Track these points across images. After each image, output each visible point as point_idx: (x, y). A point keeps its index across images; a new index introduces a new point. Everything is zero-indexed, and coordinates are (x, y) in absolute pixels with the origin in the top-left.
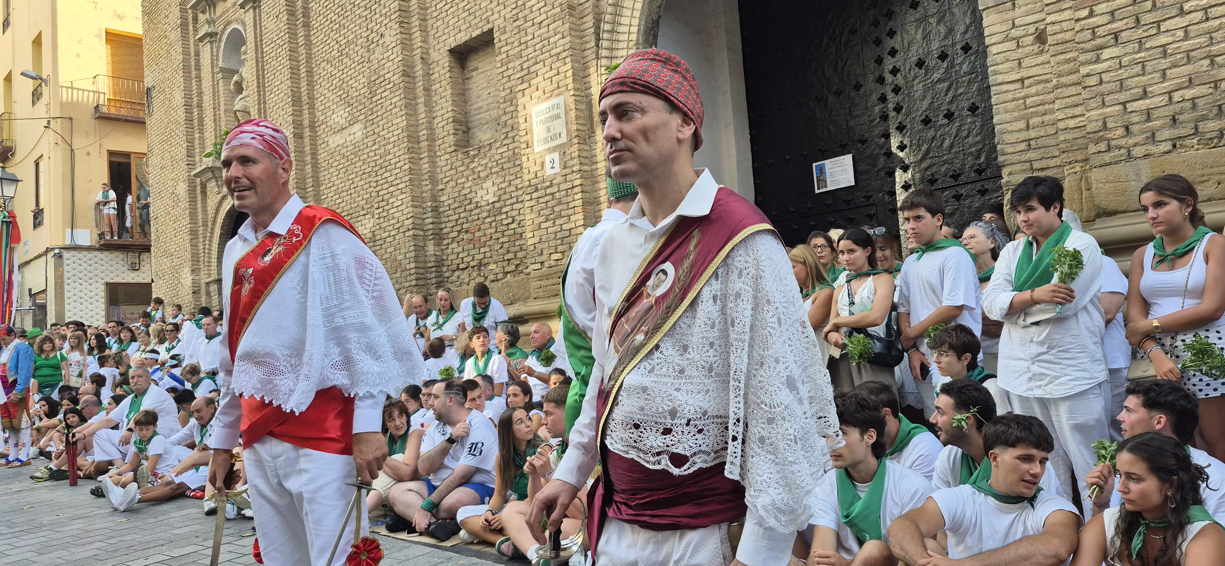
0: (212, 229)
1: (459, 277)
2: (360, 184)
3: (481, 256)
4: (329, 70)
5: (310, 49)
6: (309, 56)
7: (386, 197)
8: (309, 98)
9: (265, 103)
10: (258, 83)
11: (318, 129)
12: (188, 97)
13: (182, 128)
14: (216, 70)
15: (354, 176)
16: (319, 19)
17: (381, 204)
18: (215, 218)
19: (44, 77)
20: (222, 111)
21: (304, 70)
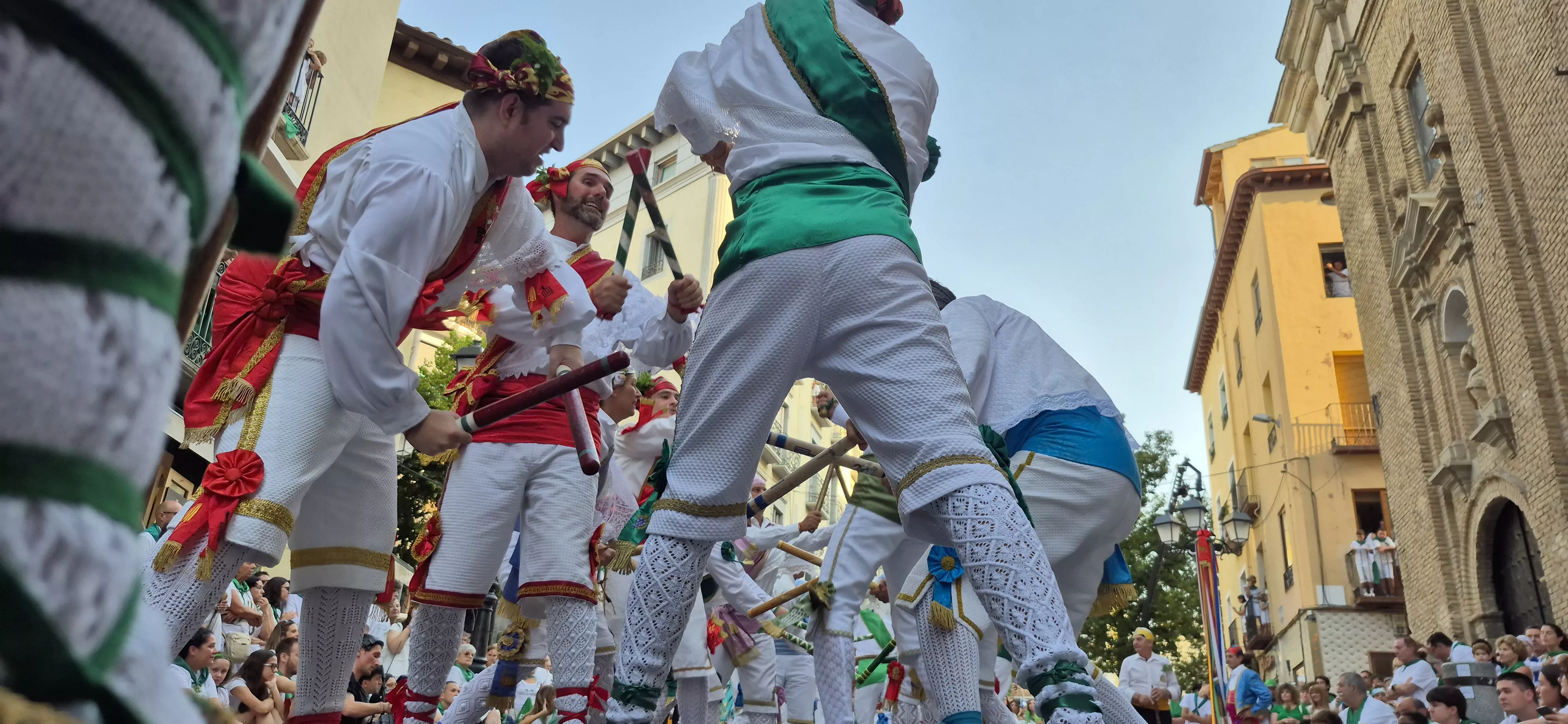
0: (1466, 549)
5: (1544, 280)
6: (1543, 291)
8: (1552, 341)
9: (1499, 365)
10: (1489, 345)
12: (1414, 390)
13: (1412, 429)
14: (1441, 347)
16: (1548, 238)
18: (1467, 533)
19: (1276, 418)
20: (1455, 396)
21: (1539, 308)
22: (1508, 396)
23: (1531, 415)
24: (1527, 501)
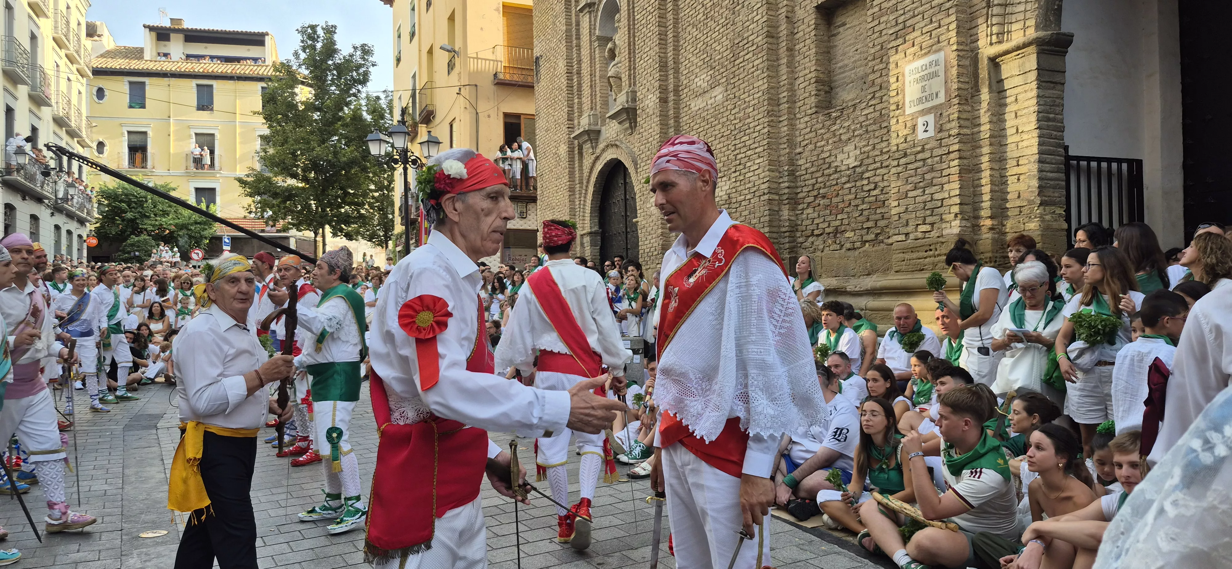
0: (587, 187)
1: (813, 243)
2: (718, 146)
3: (838, 223)
4: (695, 34)
5: (678, 14)
6: (676, 21)
7: (743, 161)
8: (674, 63)
9: (635, 68)
10: (629, 49)
11: (681, 93)
12: (569, 65)
13: (564, 94)
14: (594, 38)
15: (713, 138)
17: (738, 168)
18: (589, 176)
19: (457, 49)
20: (597, 78)
21: (671, 35)
22: (638, 94)
23: (651, 113)
24: (636, 169)
